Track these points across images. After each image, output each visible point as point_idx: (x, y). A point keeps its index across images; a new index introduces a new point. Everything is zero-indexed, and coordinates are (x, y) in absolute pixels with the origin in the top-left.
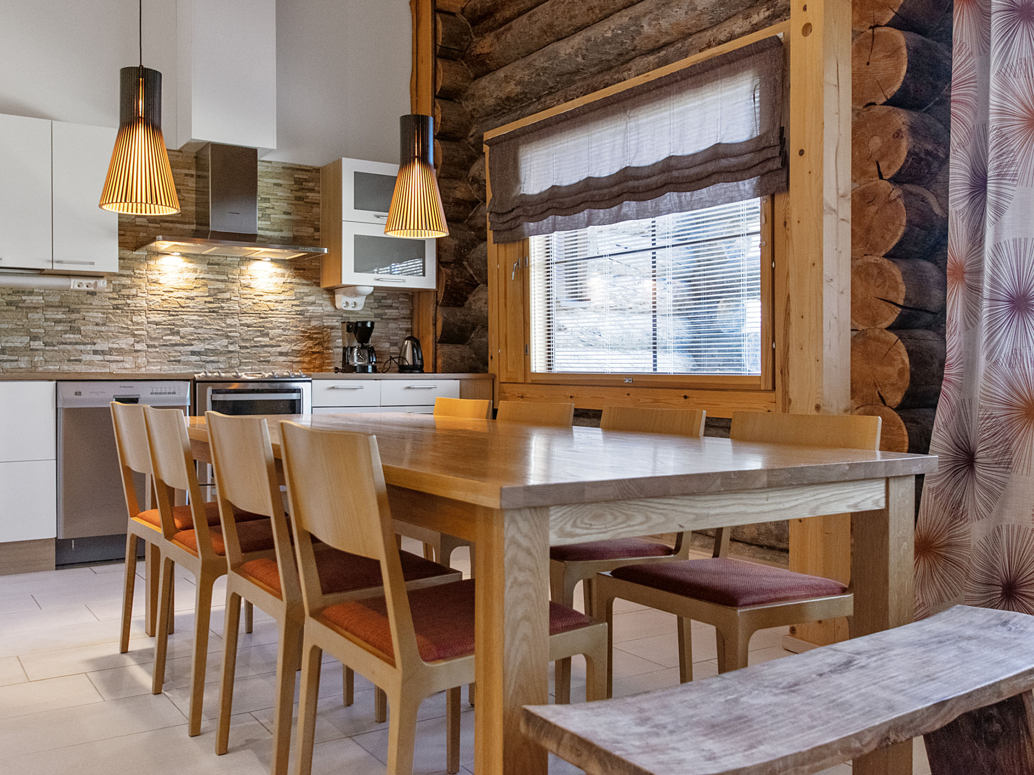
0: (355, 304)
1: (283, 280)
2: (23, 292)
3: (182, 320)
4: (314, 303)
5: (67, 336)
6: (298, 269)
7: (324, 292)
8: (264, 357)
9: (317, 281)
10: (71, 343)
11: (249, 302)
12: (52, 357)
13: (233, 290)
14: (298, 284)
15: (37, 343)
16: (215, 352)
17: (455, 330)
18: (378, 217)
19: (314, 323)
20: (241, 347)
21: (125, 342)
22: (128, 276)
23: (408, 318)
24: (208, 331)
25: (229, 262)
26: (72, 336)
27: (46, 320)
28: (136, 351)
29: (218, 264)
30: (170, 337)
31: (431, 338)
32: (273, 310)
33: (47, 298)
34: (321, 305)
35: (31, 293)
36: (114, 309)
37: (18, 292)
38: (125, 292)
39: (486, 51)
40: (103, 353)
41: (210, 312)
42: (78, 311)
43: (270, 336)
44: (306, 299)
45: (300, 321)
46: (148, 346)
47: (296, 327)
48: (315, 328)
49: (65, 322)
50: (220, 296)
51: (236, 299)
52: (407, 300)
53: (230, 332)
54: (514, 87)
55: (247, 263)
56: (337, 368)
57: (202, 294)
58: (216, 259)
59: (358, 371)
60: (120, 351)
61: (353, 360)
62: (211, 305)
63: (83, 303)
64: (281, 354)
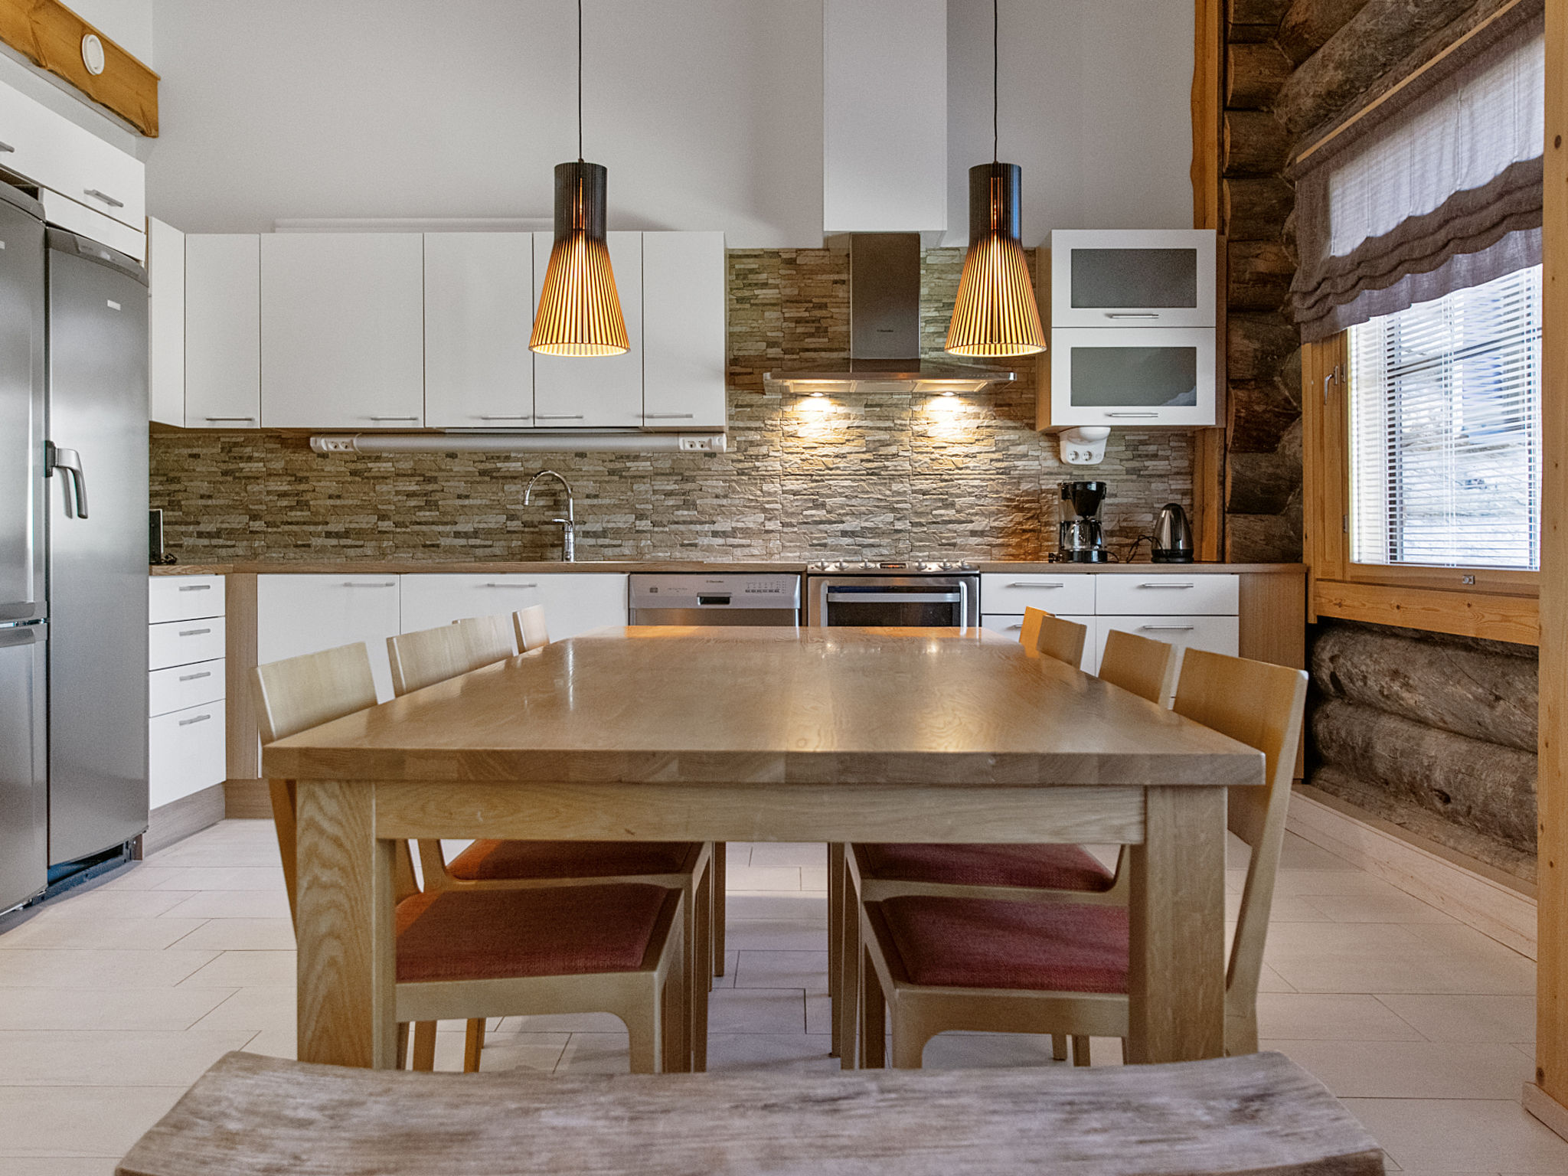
0: (1090, 454)
1: (978, 422)
2: (628, 457)
3: (829, 487)
4: (1025, 456)
5: (680, 513)
6: (1001, 406)
7: (1042, 438)
8: (947, 538)
9: (1031, 421)
10: (684, 522)
11: (925, 458)
12: (662, 541)
13: (902, 441)
14: (1001, 428)
15: (644, 523)
16: (875, 532)
17: (1258, 491)
18: (1111, 316)
19: (1025, 486)
20: (913, 524)
21: (753, 520)
22: (756, 429)
23: (1186, 474)
24: (865, 502)
25: (895, 401)
26: (686, 513)
27: (655, 492)
28: (767, 532)
29: (880, 406)
30: (813, 512)
31: (1215, 505)
32: (961, 469)
33: (656, 464)
34: (1037, 458)
35: (636, 458)
36: (738, 474)
37: (622, 457)
38: (752, 451)
39: (1301, 18)
40: (724, 534)
41: (868, 474)
42: (693, 479)
43: (957, 507)
44: (1014, 450)
45: (1004, 484)
46: (783, 525)
47: (997, 492)
48: (1027, 493)
49: (677, 495)
50: (883, 451)
51: (906, 454)
52: (1184, 444)
53: (898, 502)
54: (1332, 73)
55: (922, 401)
56: (1051, 555)
57: (857, 449)
58: (877, 399)
59: (1076, 559)
60: (746, 532)
61: (1072, 542)
62: (869, 465)
63: (700, 469)
64: (974, 533)
